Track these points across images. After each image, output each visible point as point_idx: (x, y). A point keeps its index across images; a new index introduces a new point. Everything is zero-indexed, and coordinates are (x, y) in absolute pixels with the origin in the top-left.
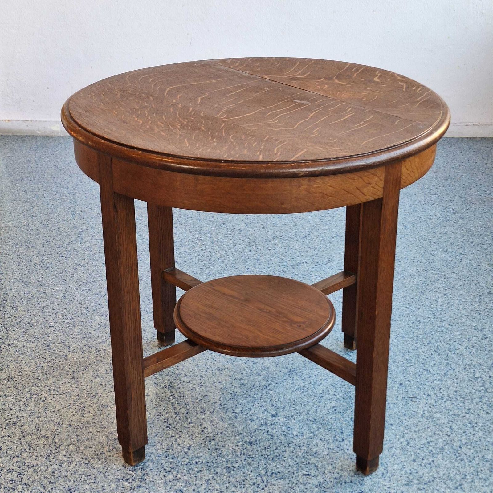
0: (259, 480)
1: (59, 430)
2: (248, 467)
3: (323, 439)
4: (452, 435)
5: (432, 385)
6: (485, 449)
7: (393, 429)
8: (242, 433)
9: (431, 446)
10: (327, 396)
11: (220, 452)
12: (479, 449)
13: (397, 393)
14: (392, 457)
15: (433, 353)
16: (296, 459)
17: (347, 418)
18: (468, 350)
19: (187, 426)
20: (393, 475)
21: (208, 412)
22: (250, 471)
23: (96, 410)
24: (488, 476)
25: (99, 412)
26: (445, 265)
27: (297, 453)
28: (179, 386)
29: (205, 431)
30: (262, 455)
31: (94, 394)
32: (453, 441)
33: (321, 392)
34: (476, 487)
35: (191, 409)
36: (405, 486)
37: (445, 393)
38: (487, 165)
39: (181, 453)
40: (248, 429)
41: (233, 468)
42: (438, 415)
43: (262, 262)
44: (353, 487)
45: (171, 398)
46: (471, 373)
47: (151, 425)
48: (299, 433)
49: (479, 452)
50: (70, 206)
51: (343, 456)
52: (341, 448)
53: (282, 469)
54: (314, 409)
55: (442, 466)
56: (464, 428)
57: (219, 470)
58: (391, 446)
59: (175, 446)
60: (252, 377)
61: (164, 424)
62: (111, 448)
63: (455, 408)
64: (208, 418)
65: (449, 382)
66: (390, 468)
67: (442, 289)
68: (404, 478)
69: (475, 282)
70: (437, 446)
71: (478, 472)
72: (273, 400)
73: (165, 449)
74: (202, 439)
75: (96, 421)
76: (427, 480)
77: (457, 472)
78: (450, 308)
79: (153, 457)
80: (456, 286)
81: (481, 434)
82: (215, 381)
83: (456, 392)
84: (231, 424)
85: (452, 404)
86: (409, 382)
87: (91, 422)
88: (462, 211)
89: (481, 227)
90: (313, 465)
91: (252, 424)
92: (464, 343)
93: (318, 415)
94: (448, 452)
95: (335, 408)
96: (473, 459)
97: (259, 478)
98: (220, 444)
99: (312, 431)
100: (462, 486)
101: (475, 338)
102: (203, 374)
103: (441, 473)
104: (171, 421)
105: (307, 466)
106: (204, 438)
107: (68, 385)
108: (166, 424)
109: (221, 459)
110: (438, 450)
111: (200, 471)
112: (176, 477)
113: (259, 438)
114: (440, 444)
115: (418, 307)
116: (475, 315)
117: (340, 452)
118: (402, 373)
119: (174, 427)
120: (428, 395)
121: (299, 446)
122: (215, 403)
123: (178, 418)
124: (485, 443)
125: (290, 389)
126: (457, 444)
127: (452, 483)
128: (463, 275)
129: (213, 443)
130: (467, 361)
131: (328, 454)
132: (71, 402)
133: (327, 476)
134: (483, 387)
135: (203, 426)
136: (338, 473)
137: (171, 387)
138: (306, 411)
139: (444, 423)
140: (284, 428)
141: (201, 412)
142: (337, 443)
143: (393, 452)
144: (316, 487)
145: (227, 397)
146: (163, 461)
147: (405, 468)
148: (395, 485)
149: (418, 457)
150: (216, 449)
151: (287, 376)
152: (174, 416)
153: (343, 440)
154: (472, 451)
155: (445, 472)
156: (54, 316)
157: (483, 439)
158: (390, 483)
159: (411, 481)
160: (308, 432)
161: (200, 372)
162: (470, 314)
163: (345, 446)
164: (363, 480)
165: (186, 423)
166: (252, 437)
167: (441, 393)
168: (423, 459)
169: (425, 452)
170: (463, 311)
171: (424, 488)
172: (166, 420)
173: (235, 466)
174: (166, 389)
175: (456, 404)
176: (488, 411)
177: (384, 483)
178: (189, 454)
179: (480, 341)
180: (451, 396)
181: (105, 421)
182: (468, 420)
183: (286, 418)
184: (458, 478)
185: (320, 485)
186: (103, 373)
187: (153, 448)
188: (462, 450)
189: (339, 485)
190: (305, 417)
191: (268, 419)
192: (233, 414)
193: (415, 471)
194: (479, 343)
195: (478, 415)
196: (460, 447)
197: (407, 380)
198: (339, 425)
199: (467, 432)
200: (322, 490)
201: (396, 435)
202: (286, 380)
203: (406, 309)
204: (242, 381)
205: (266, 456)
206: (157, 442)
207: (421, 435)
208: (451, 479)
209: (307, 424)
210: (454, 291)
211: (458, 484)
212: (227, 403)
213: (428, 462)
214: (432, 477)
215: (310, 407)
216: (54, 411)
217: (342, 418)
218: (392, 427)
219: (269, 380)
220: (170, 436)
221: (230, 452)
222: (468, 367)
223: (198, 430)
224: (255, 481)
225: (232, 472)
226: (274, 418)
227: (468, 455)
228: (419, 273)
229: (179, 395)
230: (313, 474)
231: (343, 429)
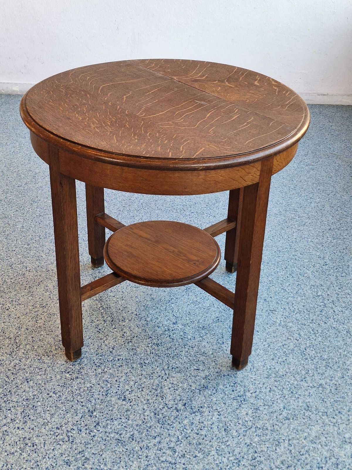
0: (163, 373)
1: (19, 333)
2: (156, 363)
3: (209, 342)
4: (300, 340)
5: (287, 301)
6: (323, 351)
7: (259, 335)
8: (151, 336)
9: (285, 348)
10: (213, 308)
11: (135, 351)
12: (318, 351)
13: (262, 307)
14: (257, 356)
15: (288, 276)
16: (189, 357)
17: (226, 326)
18: (313, 274)
19: (112, 331)
20: (257, 370)
21: (128, 320)
22: (156, 366)
23: (46, 317)
24: (324, 371)
25: (48, 319)
26: (299, 207)
27: (191, 352)
28: (106, 299)
29: (125, 335)
30: (165, 354)
31: (44, 305)
32: (300, 344)
33: (208, 305)
34: (315, 380)
35: (115, 317)
36: (266, 379)
37: (296, 307)
38: (332, 127)
39: (108, 352)
40: (156, 333)
41: (144, 364)
42: (291, 324)
43: (168, 202)
44: (229, 379)
45: (101, 309)
46: (315, 292)
47: (86, 330)
48: (192, 337)
49: (318, 353)
50: (27, 153)
51: (223, 355)
52: (222, 349)
53: (180, 365)
54: (203, 318)
55: (292, 364)
56: (309, 334)
57: (134, 365)
58: (257, 348)
59: (103, 346)
60: (159, 293)
61: (96, 329)
62: (57, 347)
63: (303, 319)
64: (127, 325)
65: (299, 299)
66: (255, 365)
67: (297, 226)
68: (265, 372)
69: (320, 220)
70: (289, 348)
71: (317, 369)
72: (174, 311)
73: (96, 348)
74: (123, 341)
75: (46, 326)
76: (281, 374)
77: (303, 368)
78: (301, 241)
79: (87, 355)
80: (307, 224)
81: (320, 339)
82: (133, 296)
83: (304, 306)
84: (144, 329)
85: (301, 316)
86: (271, 299)
87: (42, 327)
88: (313, 164)
89: (326, 177)
90: (201, 362)
91: (159, 329)
92: (311, 268)
93: (206, 323)
94: (297, 353)
95: (218, 318)
96: (314, 358)
97: (163, 372)
98: (135, 345)
99: (201, 335)
100: (306, 379)
101: (319, 265)
102: (124, 290)
103: (292, 369)
104: (100, 327)
105: (197, 363)
106: (124, 340)
107: (25, 297)
108: (97, 329)
109: (136, 357)
110: (290, 351)
111: (121, 366)
112: (104, 370)
113: (163, 341)
114: (292, 347)
115: (279, 239)
116: (319, 247)
117: (221, 352)
118: (266, 292)
119: (103, 332)
120: (284, 309)
121: (192, 348)
122: (132, 313)
123: (105, 324)
124: (322, 346)
125: (187, 302)
126: (303, 347)
127: (299, 376)
128: (312, 215)
129: (130, 344)
130: (312, 283)
131: (212, 354)
132: (28, 311)
133: (211, 370)
134: (323, 303)
135: (124, 331)
136: (219, 368)
137: (101, 300)
138: (197, 320)
139: (294, 331)
140: (182, 333)
141: (122, 320)
142: (219, 345)
143: (258, 352)
144: (203, 379)
145: (141, 309)
146: (95, 358)
147: (266, 365)
148: (259, 377)
149: (276, 357)
150: (133, 349)
151: (184, 293)
152: (103, 323)
153: (223, 343)
154: (314, 352)
155: (294, 368)
156: (15, 242)
157: (321, 343)
158: (255, 377)
159: (270, 375)
160: (198, 336)
161: (122, 289)
162: (316, 245)
163: (225, 347)
164: (237, 374)
165: (111, 328)
166: (158, 340)
167: (293, 307)
168: (279, 358)
169: (280, 353)
170: (311, 244)
171: (279, 380)
172: (97, 326)
173: (146, 362)
174: (97, 302)
175: (303, 316)
176: (326, 321)
177: (251, 376)
178: (113, 352)
179: (322, 267)
180: (300, 309)
181: (53, 326)
182: (311, 328)
183: (183, 325)
184: (303, 372)
185: (206, 377)
186: (51, 288)
187: (88, 348)
188: (307, 351)
189: (220, 378)
190: (197, 325)
191: (170, 326)
192: (145, 322)
193: (273, 367)
194: (321, 268)
195: (319, 324)
196: (306, 349)
197: (269, 296)
198: (220, 331)
199: (311, 337)
200: (207, 381)
201: (261, 339)
202: (183, 295)
203: (271, 241)
204: (152, 296)
205: (168, 355)
206: (90, 343)
207: (278, 339)
208: (298, 373)
209: (198, 330)
210: (305, 227)
211: (303, 377)
212: (141, 313)
213: (282, 360)
214: (285, 372)
215: (200, 317)
216: (15, 318)
217: (223, 326)
218: (258, 333)
219: (171, 296)
220: (100, 338)
221: (143, 351)
222: (313, 287)
223: (120, 334)
224: (160, 374)
225: (144, 367)
226: (174, 325)
227: (310, 355)
228: (281, 213)
229: (107, 307)
230: (201, 369)
231: (224, 334)
